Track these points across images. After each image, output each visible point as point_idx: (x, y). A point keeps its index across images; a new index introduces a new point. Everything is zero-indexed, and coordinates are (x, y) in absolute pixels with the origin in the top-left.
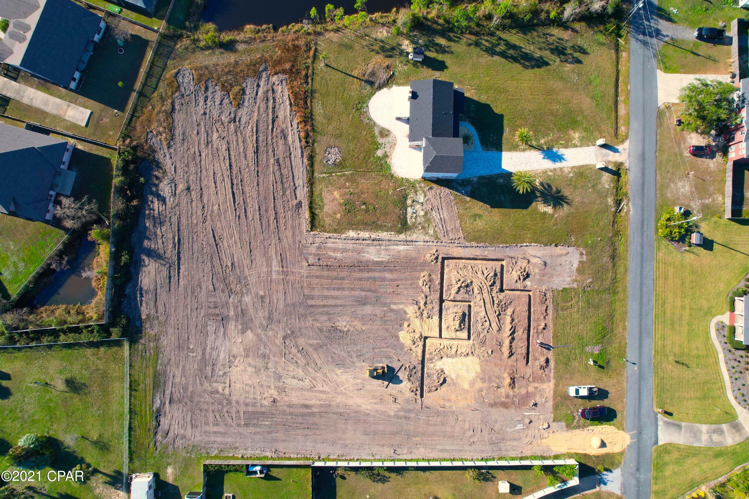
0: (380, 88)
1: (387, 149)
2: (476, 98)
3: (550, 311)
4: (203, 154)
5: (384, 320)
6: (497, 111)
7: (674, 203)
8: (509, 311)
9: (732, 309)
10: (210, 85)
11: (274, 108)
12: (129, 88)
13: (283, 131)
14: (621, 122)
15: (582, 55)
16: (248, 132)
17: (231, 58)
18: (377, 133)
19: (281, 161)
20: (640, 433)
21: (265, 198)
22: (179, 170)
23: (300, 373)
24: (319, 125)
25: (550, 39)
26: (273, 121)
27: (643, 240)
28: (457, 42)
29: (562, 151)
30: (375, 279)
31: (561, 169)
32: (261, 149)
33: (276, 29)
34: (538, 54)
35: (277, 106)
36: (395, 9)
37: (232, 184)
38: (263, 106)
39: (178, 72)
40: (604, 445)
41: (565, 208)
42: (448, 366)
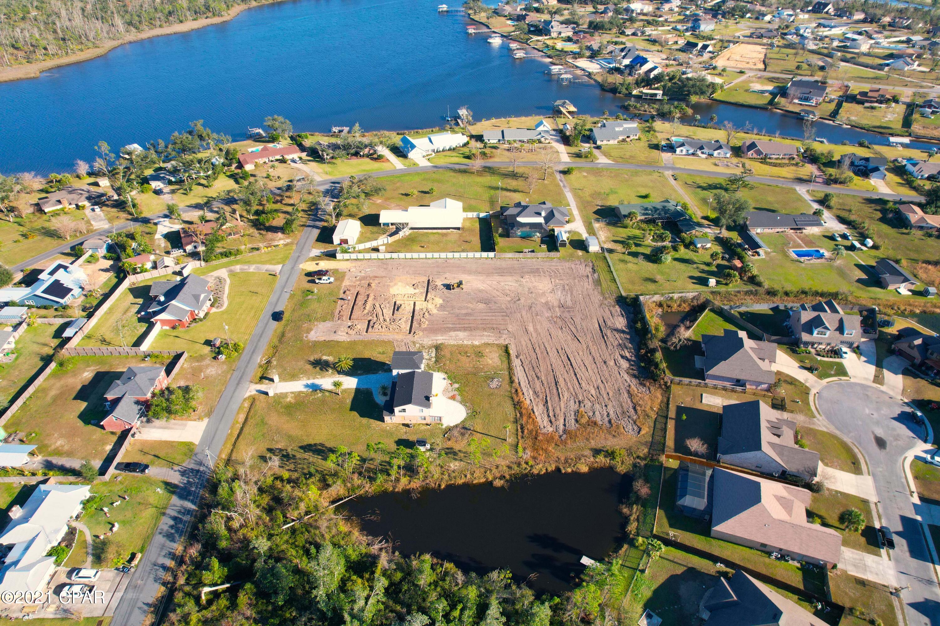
0: (456, 426)
1: (450, 388)
2: (372, 421)
3: (337, 311)
4: (599, 381)
5: (453, 307)
6: (355, 413)
7: (223, 363)
8: (366, 311)
9: (207, 314)
10: (608, 425)
11: (548, 410)
12: (678, 419)
13: (538, 396)
14: (246, 410)
15: (265, 455)
16: (566, 395)
17: (593, 444)
18: (458, 398)
19: (536, 379)
20: (293, 268)
21: (545, 358)
22: (617, 373)
23: (507, 287)
24: (508, 401)
25: (292, 466)
26: (547, 401)
27: (257, 344)
28: (383, 462)
29: (305, 390)
30: (459, 324)
31: (309, 379)
32: (553, 384)
33: (558, 470)
34: (307, 455)
35: (545, 412)
36: (443, 487)
37: (571, 365)
38: (557, 411)
39: (639, 433)
40: (317, 264)
41: (312, 359)
42: (411, 291)
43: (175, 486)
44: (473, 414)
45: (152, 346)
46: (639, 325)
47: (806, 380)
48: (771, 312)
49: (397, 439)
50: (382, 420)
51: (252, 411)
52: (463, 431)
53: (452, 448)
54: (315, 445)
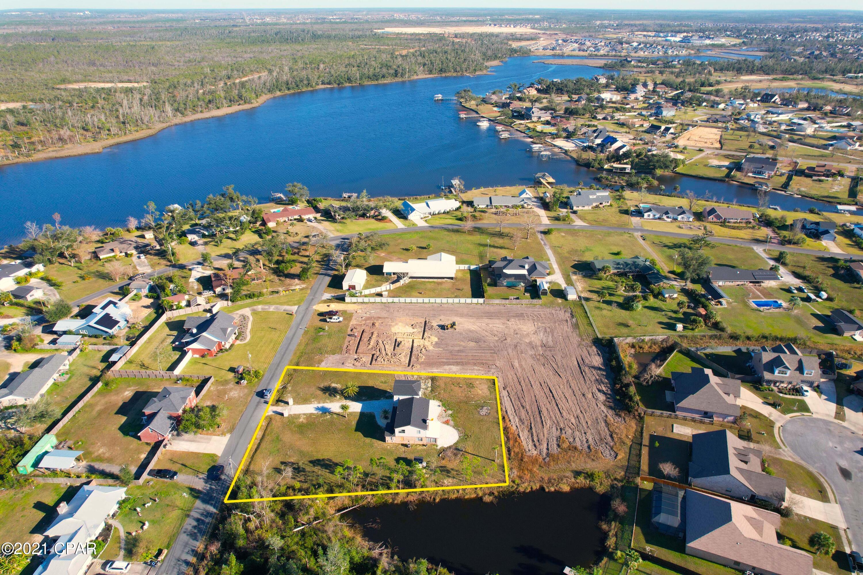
0: (450, 447)
1: (444, 414)
2: (374, 441)
3: (345, 346)
4: (579, 411)
5: (447, 345)
6: (359, 434)
7: (245, 387)
8: (370, 347)
9: (232, 346)
10: (587, 450)
11: (532, 436)
12: (651, 446)
13: (523, 423)
14: (263, 428)
15: (279, 467)
16: (549, 422)
17: (574, 466)
18: (452, 423)
19: (521, 408)
20: (307, 309)
21: (529, 390)
22: (594, 404)
23: (495, 329)
25: (303, 478)
26: (531, 428)
28: (383, 476)
29: (315, 412)
30: (452, 359)
31: (319, 403)
32: (537, 413)
33: (542, 488)
34: (316, 469)
35: (530, 437)
36: (437, 500)
37: (553, 396)
38: (541, 436)
39: (616, 457)
40: (328, 306)
41: (322, 386)
42: (410, 330)
43: (199, 492)
44: (464, 437)
45: (183, 371)
46: (614, 363)
47: (770, 414)
48: (734, 354)
49: (396, 457)
50: (384, 440)
51: (269, 429)
52: (455, 451)
53: (445, 467)
54: (323, 460)
